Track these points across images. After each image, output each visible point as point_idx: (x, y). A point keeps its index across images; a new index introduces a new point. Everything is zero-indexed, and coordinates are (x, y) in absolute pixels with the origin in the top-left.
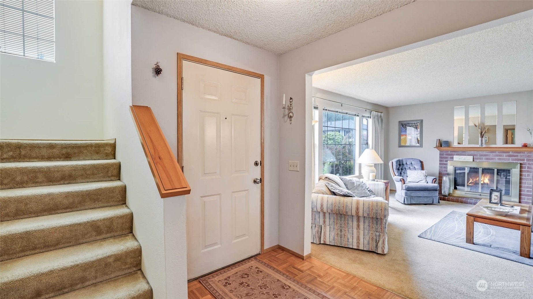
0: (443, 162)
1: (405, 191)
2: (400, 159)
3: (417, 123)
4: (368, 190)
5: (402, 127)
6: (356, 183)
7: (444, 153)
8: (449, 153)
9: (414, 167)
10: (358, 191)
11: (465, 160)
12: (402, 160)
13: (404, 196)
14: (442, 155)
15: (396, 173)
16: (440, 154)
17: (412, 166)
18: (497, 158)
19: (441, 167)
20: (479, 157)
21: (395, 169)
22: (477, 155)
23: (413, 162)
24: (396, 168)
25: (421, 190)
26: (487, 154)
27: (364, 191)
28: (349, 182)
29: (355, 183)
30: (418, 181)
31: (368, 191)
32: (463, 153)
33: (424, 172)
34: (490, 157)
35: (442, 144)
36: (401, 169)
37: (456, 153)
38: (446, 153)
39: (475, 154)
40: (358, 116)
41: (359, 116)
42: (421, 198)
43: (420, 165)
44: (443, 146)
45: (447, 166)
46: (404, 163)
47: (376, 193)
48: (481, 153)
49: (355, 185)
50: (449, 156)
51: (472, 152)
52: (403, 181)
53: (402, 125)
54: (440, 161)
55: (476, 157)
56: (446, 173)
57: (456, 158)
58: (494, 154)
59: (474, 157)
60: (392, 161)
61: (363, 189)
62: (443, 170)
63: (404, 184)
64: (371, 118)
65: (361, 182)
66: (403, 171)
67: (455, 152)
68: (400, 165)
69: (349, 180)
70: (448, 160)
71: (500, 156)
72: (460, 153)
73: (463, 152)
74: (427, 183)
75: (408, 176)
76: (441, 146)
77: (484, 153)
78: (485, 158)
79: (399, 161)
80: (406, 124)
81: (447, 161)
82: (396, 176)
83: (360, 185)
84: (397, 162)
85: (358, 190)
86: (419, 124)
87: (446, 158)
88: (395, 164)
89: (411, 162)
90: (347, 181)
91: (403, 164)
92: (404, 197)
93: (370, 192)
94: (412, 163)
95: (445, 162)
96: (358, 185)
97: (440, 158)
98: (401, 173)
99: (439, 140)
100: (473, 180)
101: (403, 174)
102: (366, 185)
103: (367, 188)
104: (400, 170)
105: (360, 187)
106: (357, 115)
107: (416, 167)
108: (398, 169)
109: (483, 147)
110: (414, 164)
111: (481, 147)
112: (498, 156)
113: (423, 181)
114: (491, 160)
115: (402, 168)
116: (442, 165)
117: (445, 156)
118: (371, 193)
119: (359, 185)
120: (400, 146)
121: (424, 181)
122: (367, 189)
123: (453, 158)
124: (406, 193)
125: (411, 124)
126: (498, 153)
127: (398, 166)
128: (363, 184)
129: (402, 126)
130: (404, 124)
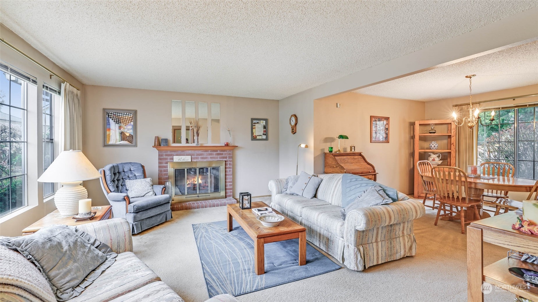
0: (163, 165)
1: (132, 215)
2: (115, 164)
3: (130, 114)
4: (96, 245)
5: (109, 117)
6: (67, 242)
7: (163, 153)
8: (169, 153)
9: (134, 175)
10: (76, 264)
11: (184, 161)
12: (118, 166)
13: (132, 222)
14: (162, 156)
15: (111, 188)
16: (159, 155)
17: (131, 173)
18: (209, 156)
19: (160, 171)
20: (196, 157)
21: (109, 182)
22: (193, 155)
23: (133, 167)
24: (111, 179)
25: (153, 207)
26: (202, 153)
27: (90, 255)
28: (44, 248)
29: (64, 243)
30: (144, 194)
31: (97, 247)
32: (182, 153)
33: (148, 180)
34: (204, 156)
35: (160, 143)
36: (117, 180)
37: (175, 153)
38: (166, 153)
39: (193, 153)
40: (35, 82)
41: (38, 83)
42: (154, 219)
43: (142, 171)
44: (162, 145)
45: (167, 169)
46: (121, 170)
47: (115, 247)
48: (197, 152)
49: (66, 248)
50: (169, 157)
51: (190, 152)
52: (127, 199)
53: (109, 115)
54: (160, 163)
55: (194, 157)
56: (166, 177)
57: (176, 159)
58: (207, 153)
59: (192, 157)
60: (104, 169)
61: (87, 250)
62: (163, 174)
63: (130, 203)
64: (59, 93)
65: (74, 230)
66: (120, 183)
67: (175, 151)
68: (115, 174)
69: (43, 243)
70: (169, 162)
71: (211, 154)
72: (179, 153)
73: (183, 151)
74: (156, 195)
75: (127, 188)
76: (160, 145)
77: (200, 152)
78: (200, 157)
79: (114, 167)
80: (113, 114)
81: (167, 163)
82: (111, 192)
83: (79, 244)
84: (110, 169)
85: (75, 261)
86: (132, 115)
87: (166, 159)
88: (108, 173)
89: (129, 169)
90: (38, 248)
91: (119, 173)
92: (133, 224)
93: (100, 250)
94: (132, 169)
95: (165, 164)
96: (72, 244)
97: (159, 160)
98: (117, 187)
99: (158, 137)
100: (189, 182)
101: (120, 187)
102: (87, 234)
103: (92, 241)
104: (116, 182)
105: (78, 248)
106: (33, 81)
107: (137, 175)
108: (114, 181)
109: (199, 146)
110: (133, 170)
111: (197, 146)
112: (210, 155)
113: (150, 193)
114: (205, 159)
115: (118, 178)
116: (162, 168)
117: (164, 157)
118: (103, 250)
119: (75, 243)
120: (106, 145)
121: (152, 193)
122: (93, 244)
123: (172, 159)
124: (135, 218)
125: (122, 114)
126: (210, 152)
127: (113, 176)
128: (78, 234)
129: (107, 116)
130: (111, 114)
